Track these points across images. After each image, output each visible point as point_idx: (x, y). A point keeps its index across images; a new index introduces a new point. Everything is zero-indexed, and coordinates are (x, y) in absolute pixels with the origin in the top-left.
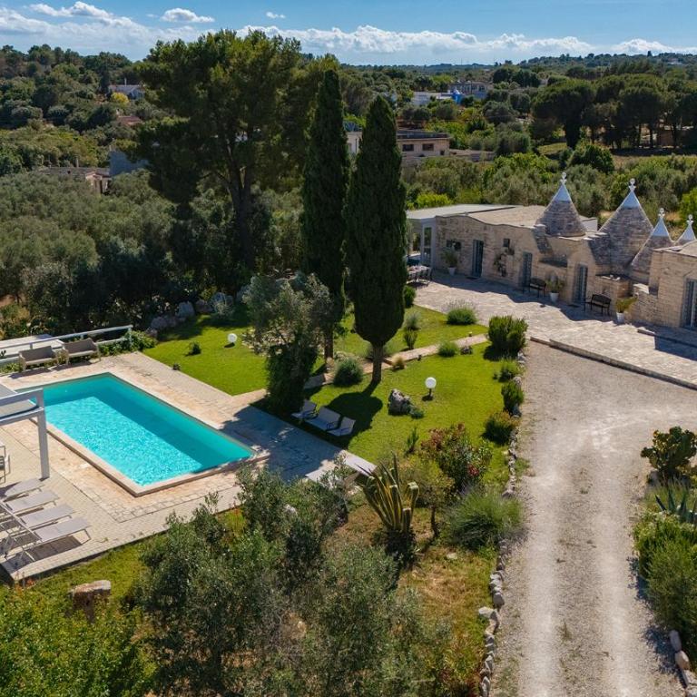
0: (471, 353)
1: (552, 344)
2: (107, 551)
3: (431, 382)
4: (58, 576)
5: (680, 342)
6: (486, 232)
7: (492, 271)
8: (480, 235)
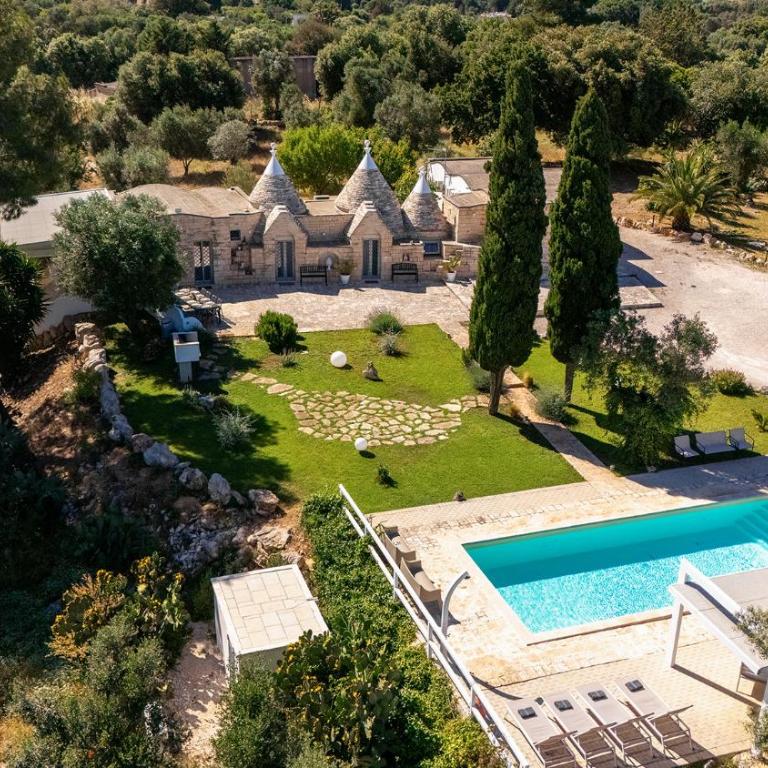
6: (214, 228)
7: (230, 273)
8: (206, 233)
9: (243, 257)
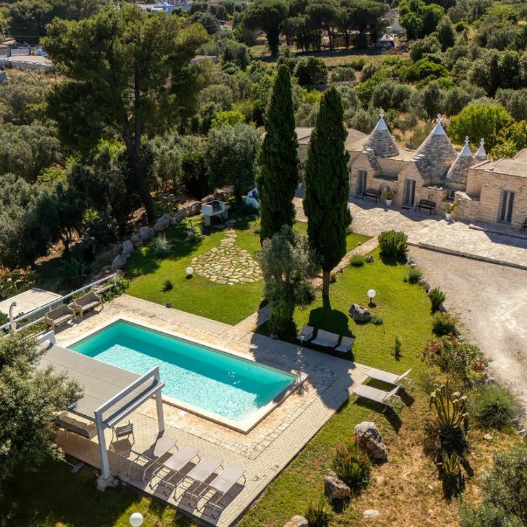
0: (373, 261)
1: (421, 245)
2: (266, 487)
3: (372, 293)
4: (246, 517)
5: (503, 234)
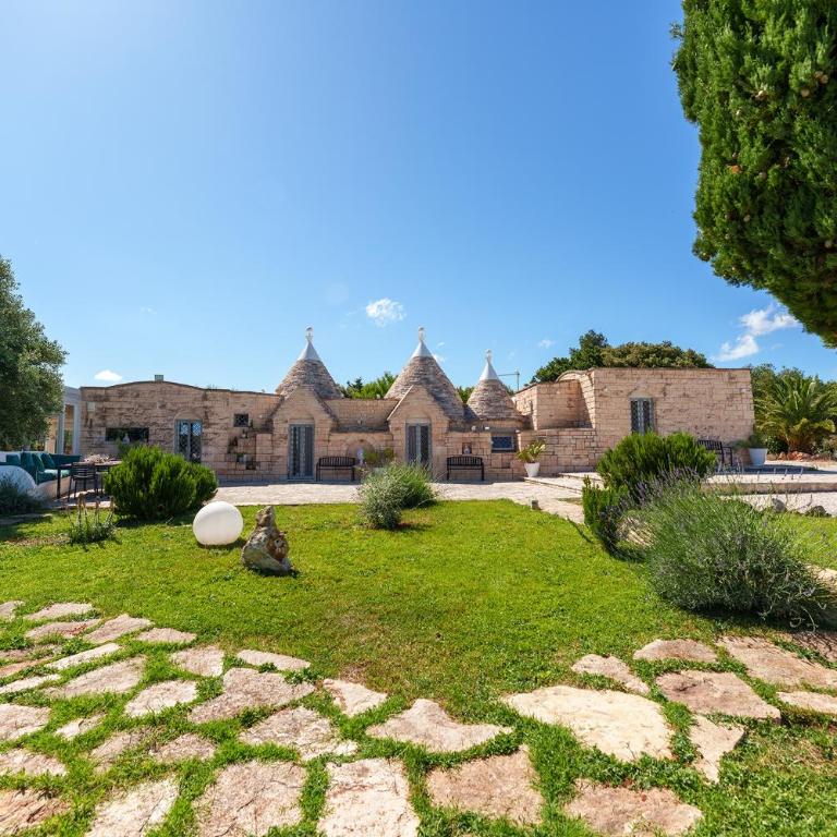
6: (207, 403)
7: (224, 466)
8: (194, 410)
9: (246, 446)
